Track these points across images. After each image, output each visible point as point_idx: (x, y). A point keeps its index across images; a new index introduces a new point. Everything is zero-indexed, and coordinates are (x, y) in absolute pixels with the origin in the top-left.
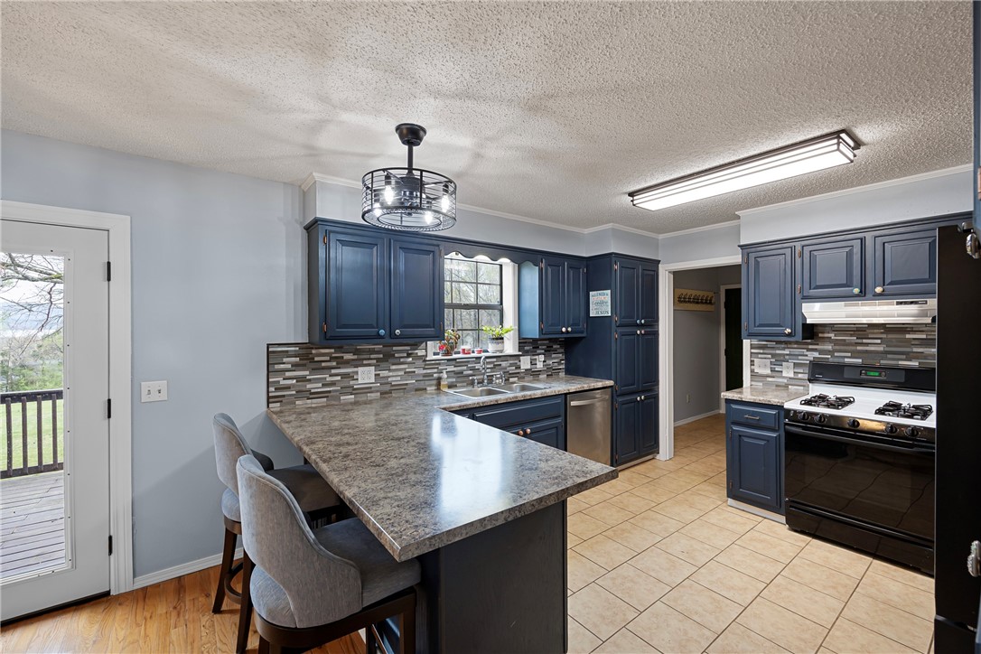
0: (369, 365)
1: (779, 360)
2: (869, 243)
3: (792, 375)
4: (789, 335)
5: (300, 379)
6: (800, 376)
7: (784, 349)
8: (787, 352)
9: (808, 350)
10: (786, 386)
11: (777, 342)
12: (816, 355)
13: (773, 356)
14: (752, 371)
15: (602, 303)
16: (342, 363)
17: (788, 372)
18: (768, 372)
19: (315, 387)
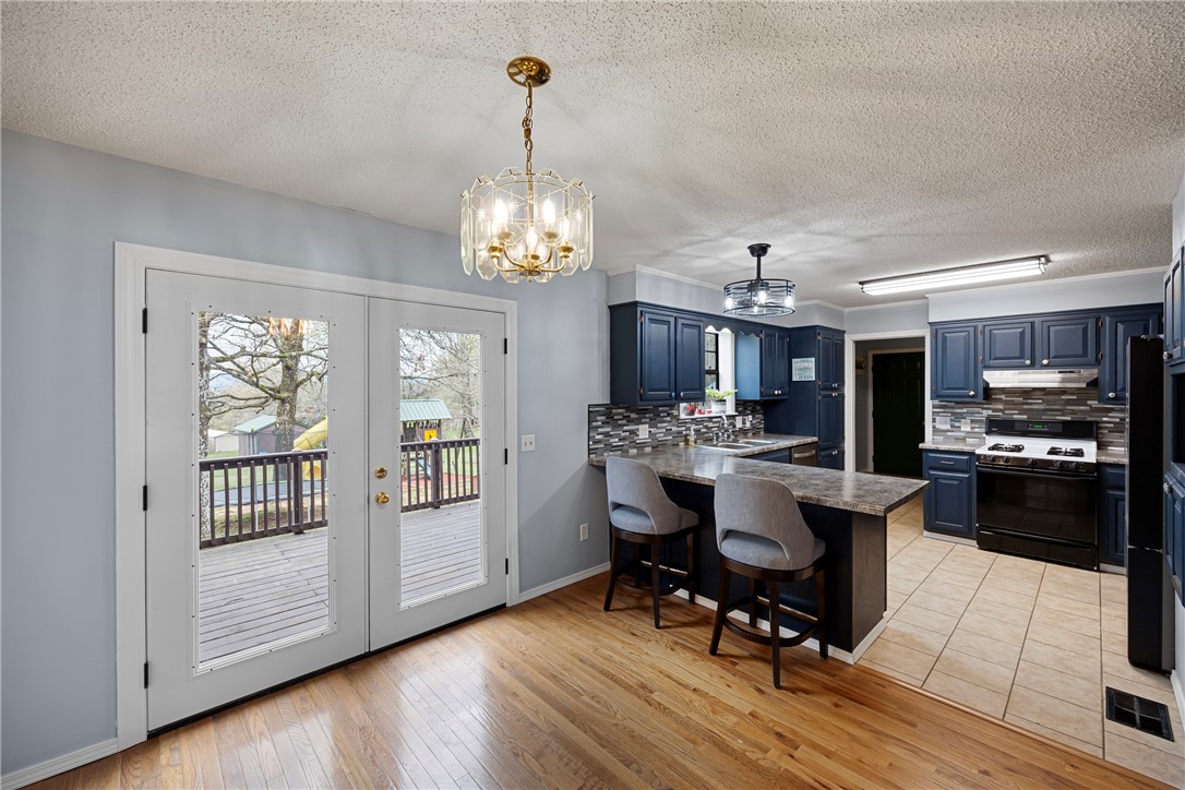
0: (645, 423)
1: (958, 417)
2: (1038, 326)
3: (969, 429)
4: (973, 396)
5: (607, 434)
6: (976, 430)
7: (962, 408)
8: (965, 410)
9: (983, 409)
10: (964, 439)
11: (956, 403)
12: (990, 412)
13: (953, 414)
14: (934, 427)
15: (806, 369)
16: (630, 421)
17: (966, 427)
18: (948, 427)
19: (615, 441)
